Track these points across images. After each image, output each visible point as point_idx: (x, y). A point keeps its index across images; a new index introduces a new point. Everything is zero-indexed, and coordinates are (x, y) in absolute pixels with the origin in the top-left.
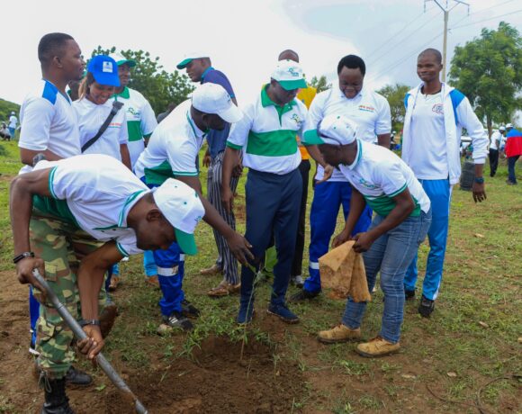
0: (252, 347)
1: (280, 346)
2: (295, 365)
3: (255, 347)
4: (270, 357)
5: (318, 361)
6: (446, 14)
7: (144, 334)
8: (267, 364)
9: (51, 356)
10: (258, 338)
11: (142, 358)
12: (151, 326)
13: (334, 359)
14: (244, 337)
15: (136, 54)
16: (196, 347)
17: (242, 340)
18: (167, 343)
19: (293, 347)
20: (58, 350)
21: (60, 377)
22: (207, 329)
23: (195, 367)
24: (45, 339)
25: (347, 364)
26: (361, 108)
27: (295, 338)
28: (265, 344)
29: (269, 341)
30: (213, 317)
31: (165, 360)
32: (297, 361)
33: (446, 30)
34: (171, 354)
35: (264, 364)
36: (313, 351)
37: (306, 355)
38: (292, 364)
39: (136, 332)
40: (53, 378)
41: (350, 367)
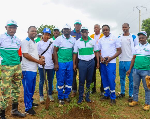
0: (86, 110)
1: (94, 110)
2: (98, 116)
3: (87, 110)
4: (91, 113)
5: (105, 115)
6: (140, 11)
7: (55, 107)
8: (90, 115)
9: (2, 105)
10: (87, 108)
11: (55, 114)
12: (57, 104)
13: (110, 114)
14: (83, 108)
15: (51, 26)
16: (70, 111)
17: (83, 109)
18: (62, 110)
19: (98, 110)
20: (4, 104)
21: (4, 109)
22: (73, 105)
23: (69, 116)
24: (2, 101)
25: (113, 115)
26: (110, 40)
27: (98, 108)
28: (89, 110)
29: (90, 109)
30: (74, 102)
31: (61, 114)
32: (99, 115)
33: (140, 15)
34: (63, 113)
35: (89, 115)
36: (103, 112)
37: (101, 113)
38: (97, 116)
39: (53, 106)
40: (2, 109)
41: (114, 116)
